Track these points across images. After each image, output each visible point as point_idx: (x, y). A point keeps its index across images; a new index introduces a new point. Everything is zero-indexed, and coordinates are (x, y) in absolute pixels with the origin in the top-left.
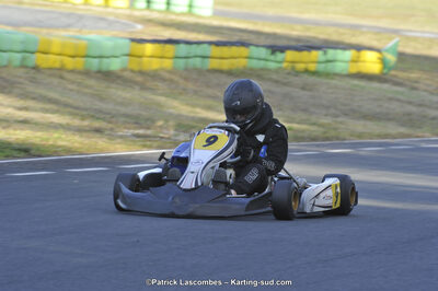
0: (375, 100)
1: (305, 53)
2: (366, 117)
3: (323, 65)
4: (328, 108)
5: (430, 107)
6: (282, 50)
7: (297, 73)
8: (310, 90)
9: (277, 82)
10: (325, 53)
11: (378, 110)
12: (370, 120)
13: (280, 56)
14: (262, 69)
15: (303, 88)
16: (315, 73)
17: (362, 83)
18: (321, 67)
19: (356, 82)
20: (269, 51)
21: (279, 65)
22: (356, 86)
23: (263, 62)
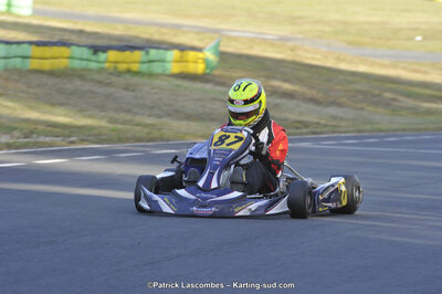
0: (199, 100)
1: (127, 53)
2: (189, 117)
3: (145, 66)
4: (152, 108)
6: (105, 49)
7: (119, 74)
8: (133, 91)
9: (100, 82)
10: (147, 53)
11: (201, 110)
12: (193, 120)
13: (102, 56)
14: (84, 70)
15: (126, 89)
16: (137, 73)
17: (185, 83)
18: (144, 67)
19: (179, 82)
20: (91, 51)
21: (101, 65)
22: (179, 86)
23: (85, 62)
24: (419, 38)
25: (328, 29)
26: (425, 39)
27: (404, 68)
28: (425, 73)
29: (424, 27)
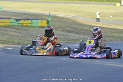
1: (26, 21)
4: (32, 36)
5: (60, 35)
6: (19, 20)
7: (23, 26)
8: (27, 31)
9: (18, 29)
10: (32, 21)
13: (19, 22)
14: (14, 25)
15: (25, 31)
16: (29, 26)
17: (42, 29)
18: (31, 25)
19: (40, 29)
20: (16, 21)
21: (19, 24)
22: (40, 30)
23: (14, 24)
24: (111, 16)
25: (86, 14)
26: (112, 17)
27: (106, 25)
28: (111, 26)
29: (113, 13)
